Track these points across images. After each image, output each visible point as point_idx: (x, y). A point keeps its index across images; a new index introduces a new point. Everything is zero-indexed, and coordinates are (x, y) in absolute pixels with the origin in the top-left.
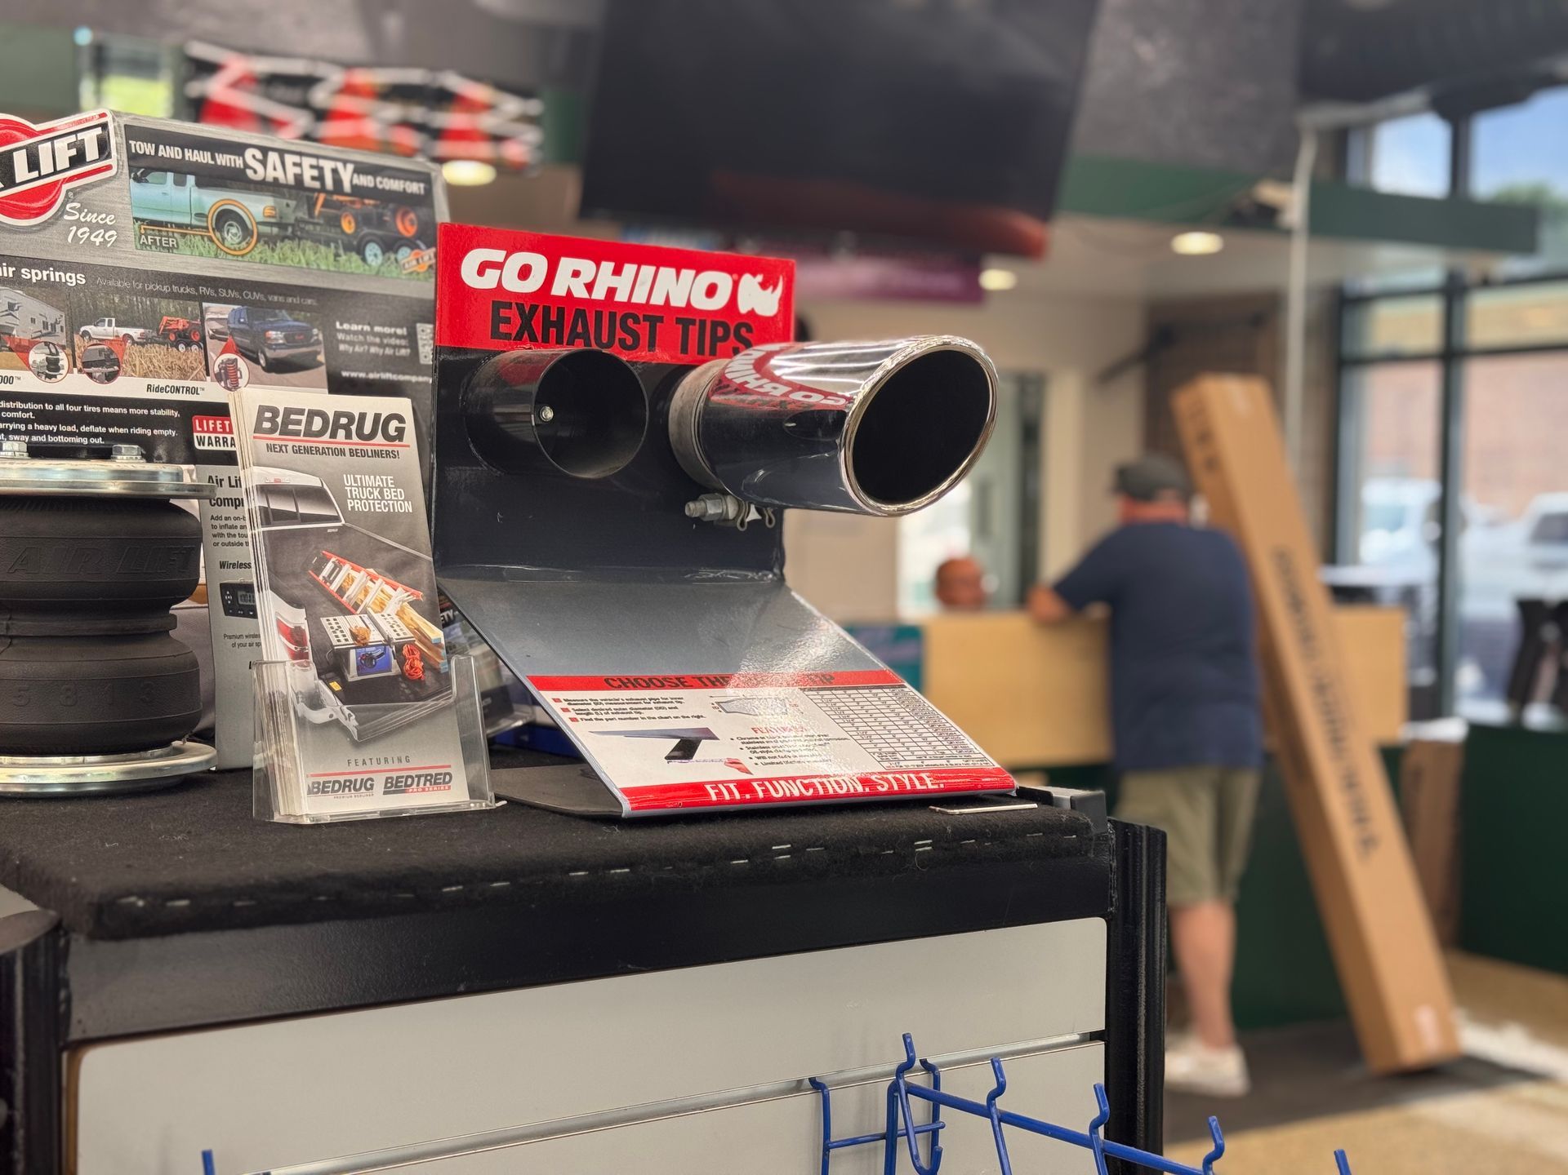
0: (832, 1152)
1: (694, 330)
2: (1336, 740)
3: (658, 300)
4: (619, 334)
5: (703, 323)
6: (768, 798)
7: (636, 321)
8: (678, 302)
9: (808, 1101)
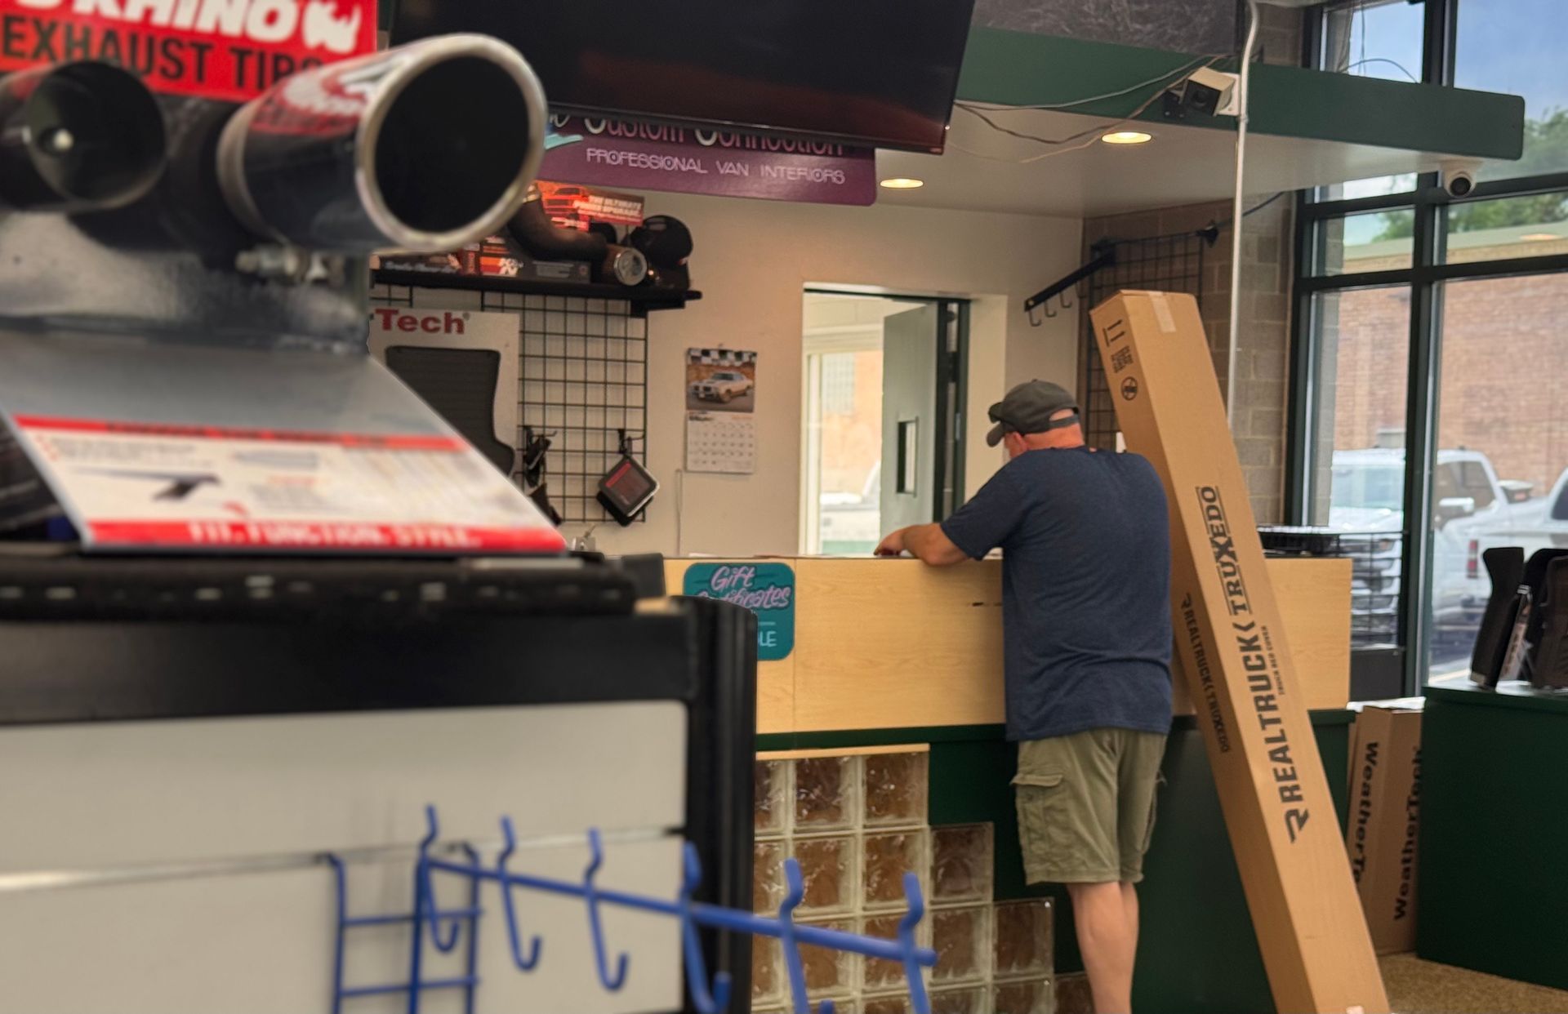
0: (351, 933)
1: (252, 63)
2: (1265, 704)
3: (206, 25)
4: (159, 59)
5: (262, 57)
6: (263, 541)
7: (180, 45)
8: (231, 28)
9: (322, 876)
